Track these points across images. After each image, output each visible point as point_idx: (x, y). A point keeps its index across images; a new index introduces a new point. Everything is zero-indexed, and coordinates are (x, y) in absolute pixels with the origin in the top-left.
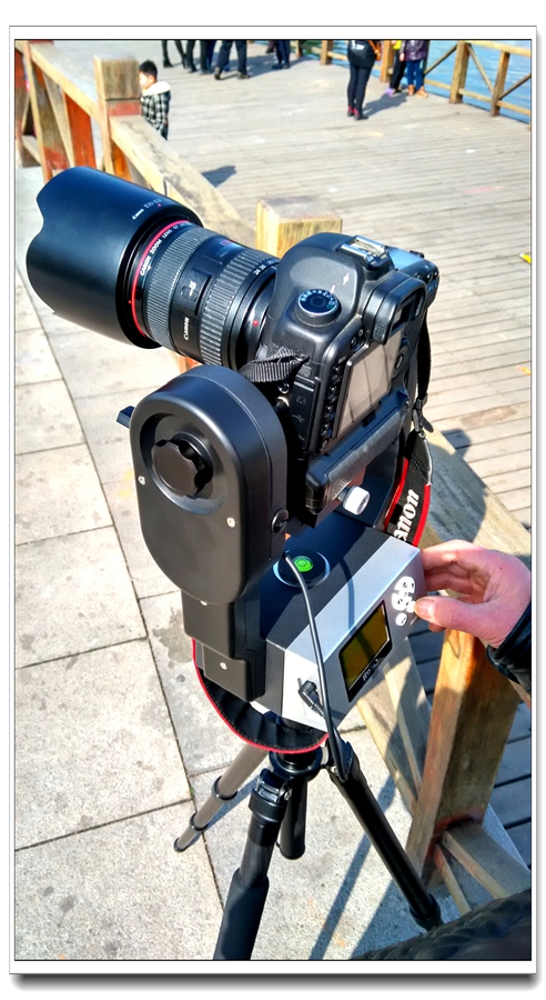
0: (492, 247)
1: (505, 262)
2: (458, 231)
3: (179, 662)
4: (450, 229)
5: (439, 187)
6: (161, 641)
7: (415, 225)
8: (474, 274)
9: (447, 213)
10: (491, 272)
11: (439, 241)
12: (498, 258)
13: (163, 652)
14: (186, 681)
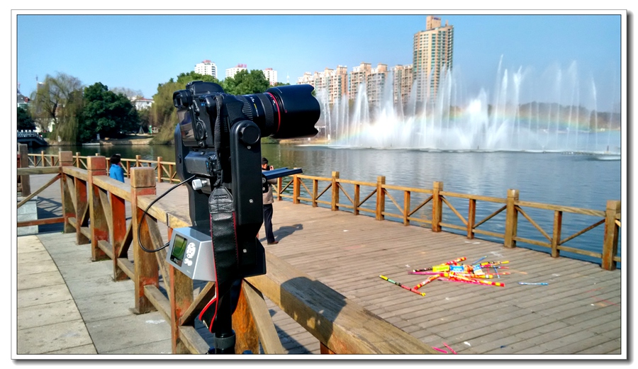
0: (363, 274)
1: (372, 280)
2: (343, 267)
4: (339, 267)
5: (331, 248)
7: (318, 266)
8: (355, 287)
9: (336, 259)
10: (365, 286)
11: (333, 272)
12: (367, 279)
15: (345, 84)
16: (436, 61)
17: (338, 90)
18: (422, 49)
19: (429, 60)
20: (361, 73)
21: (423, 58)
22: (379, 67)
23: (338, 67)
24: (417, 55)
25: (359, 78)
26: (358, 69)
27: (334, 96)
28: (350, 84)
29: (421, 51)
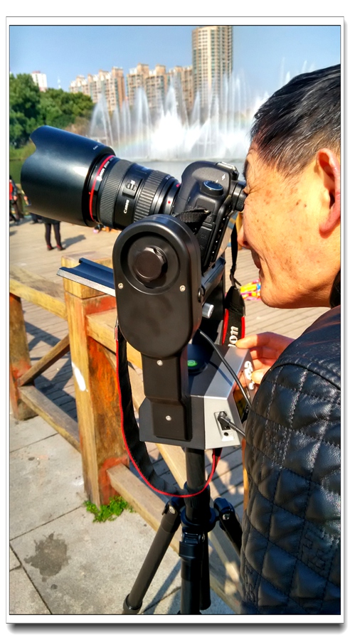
3: (49, 576)
6: (32, 565)
13: (36, 573)
14: (58, 588)
15: (122, 89)
16: (216, 61)
17: (115, 95)
18: (202, 48)
19: (209, 61)
20: (138, 76)
21: (202, 58)
22: (157, 69)
23: (113, 69)
24: (196, 55)
25: (137, 81)
26: (135, 71)
27: (111, 102)
28: (128, 89)
29: (200, 50)
